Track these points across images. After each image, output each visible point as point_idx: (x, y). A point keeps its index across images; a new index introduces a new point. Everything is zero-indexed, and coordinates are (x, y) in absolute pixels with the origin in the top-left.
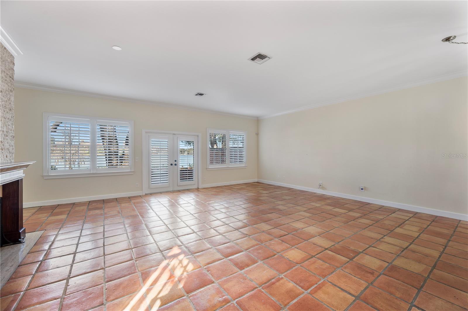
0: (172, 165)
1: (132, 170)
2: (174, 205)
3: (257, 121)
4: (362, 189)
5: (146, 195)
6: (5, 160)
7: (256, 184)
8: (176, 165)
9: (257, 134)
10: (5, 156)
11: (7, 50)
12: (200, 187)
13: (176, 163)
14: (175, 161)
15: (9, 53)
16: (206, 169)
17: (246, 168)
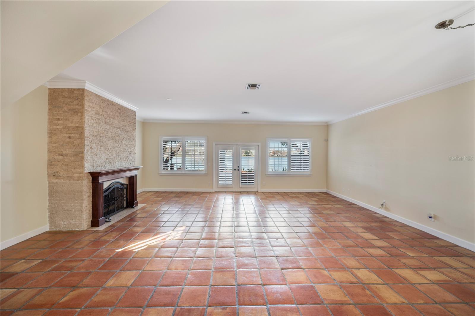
0: (235, 170)
1: (206, 173)
2: (236, 203)
3: (327, 127)
4: (430, 217)
5: (215, 192)
6: (129, 165)
7: (321, 194)
8: (238, 170)
9: (327, 140)
10: (130, 163)
11: (131, 110)
12: (259, 191)
13: (238, 168)
14: (238, 167)
15: (132, 111)
16: (266, 175)
17: (311, 177)
